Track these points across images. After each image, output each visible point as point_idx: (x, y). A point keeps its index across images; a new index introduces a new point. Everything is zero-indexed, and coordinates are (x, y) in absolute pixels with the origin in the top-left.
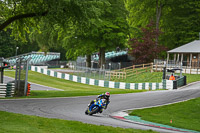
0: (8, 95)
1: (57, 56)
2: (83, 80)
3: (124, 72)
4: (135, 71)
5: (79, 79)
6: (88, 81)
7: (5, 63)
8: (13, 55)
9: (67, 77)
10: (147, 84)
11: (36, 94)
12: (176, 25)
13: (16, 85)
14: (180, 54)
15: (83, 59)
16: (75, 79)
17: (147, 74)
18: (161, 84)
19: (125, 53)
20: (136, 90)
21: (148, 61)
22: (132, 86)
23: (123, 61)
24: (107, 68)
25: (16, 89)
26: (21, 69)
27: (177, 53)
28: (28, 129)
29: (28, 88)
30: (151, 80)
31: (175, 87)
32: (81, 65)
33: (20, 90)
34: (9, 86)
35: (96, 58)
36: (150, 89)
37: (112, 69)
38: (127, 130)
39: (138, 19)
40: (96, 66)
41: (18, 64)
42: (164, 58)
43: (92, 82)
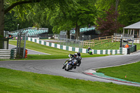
0: (12, 57)
1: (46, 30)
2: (64, 48)
3: (93, 42)
4: (100, 41)
5: (61, 47)
6: (67, 48)
7: (10, 35)
8: (15, 30)
9: (53, 45)
10: (109, 51)
11: (31, 57)
12: (129, 9)
13: (18, 51)
14: (132, 29)
15: (64, 33)
16: (59, 46)
17: (109, 44)
18: (119, 50)
19: (94, 28)
20: (102, 55)
21: (110, 34)
22: (99, 52)
23: (92, 35)
24: (81, 39)
25: (18, 53)
26: (21, 39)
27: (130, 29)
28: (26, 81)
29: (26, 53)
30: (112, 47)
31: (128, 53)
32: (63, 36)
33: (20, 54)
34: (12, 51)
35: (73, 32)
36: (111, 54)
37: (84, 40)
38: (95, 83)
39: (103, 5)
40: (73, 37)
41: (19, 36)
42: (121, 32)
43: (70, 49)
